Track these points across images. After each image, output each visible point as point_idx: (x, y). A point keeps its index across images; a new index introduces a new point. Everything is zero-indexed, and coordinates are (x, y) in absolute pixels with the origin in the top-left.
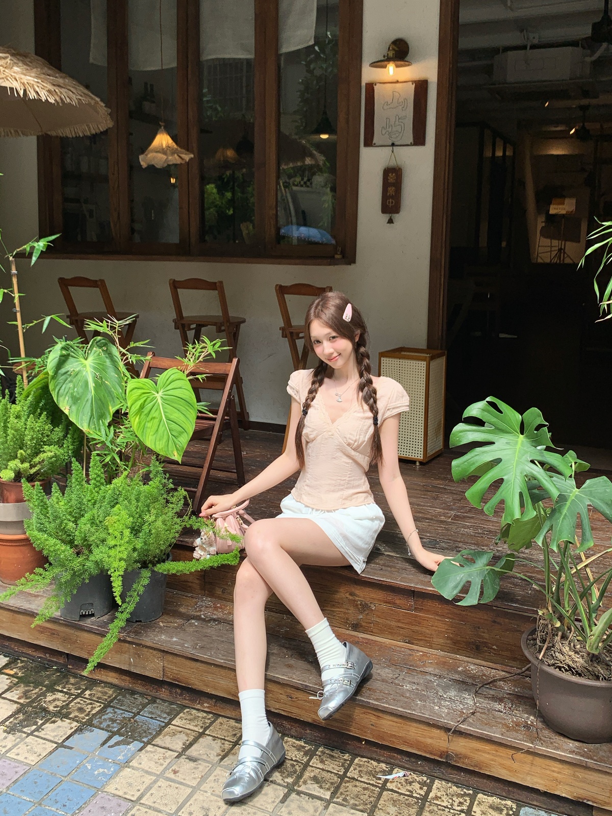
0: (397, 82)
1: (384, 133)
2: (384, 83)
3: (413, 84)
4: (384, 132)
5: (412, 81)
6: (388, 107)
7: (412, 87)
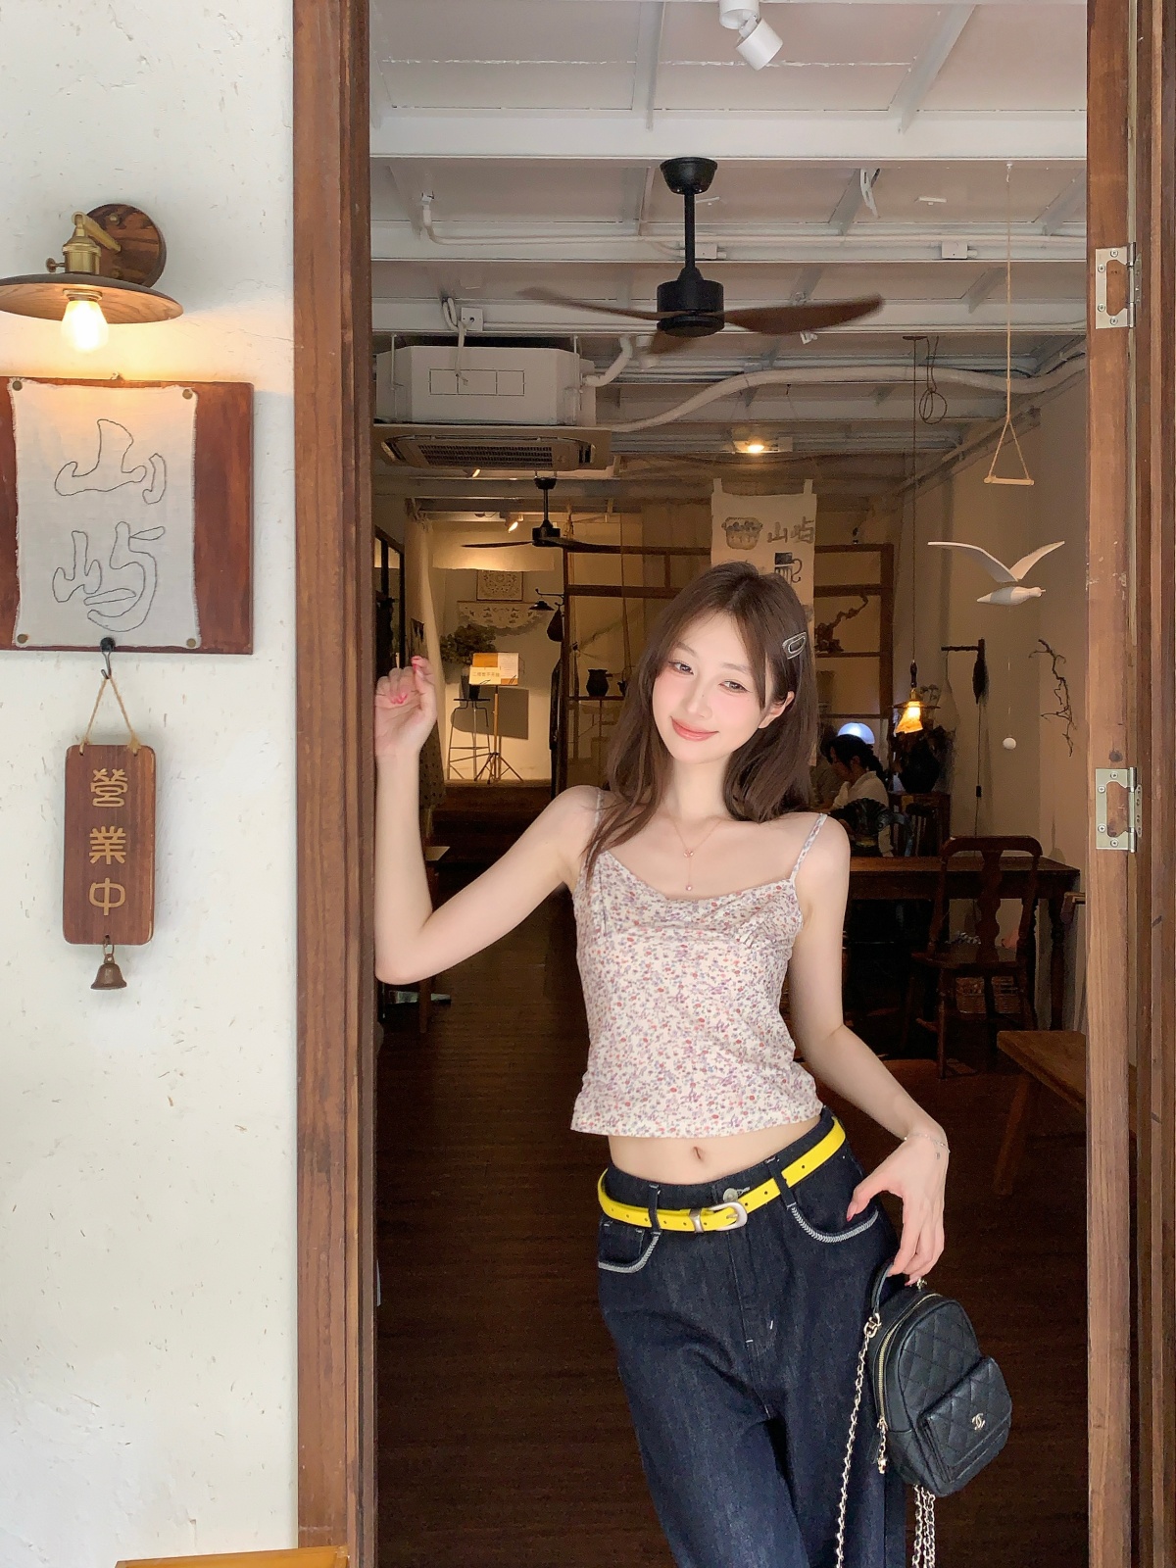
0: (117, 383)
1: (63, 594)
2: (57, 382)
3: (187, 396)
4: (63, 592)
5: (181, 384)
6: (81, 483)
7: (184, 411)
